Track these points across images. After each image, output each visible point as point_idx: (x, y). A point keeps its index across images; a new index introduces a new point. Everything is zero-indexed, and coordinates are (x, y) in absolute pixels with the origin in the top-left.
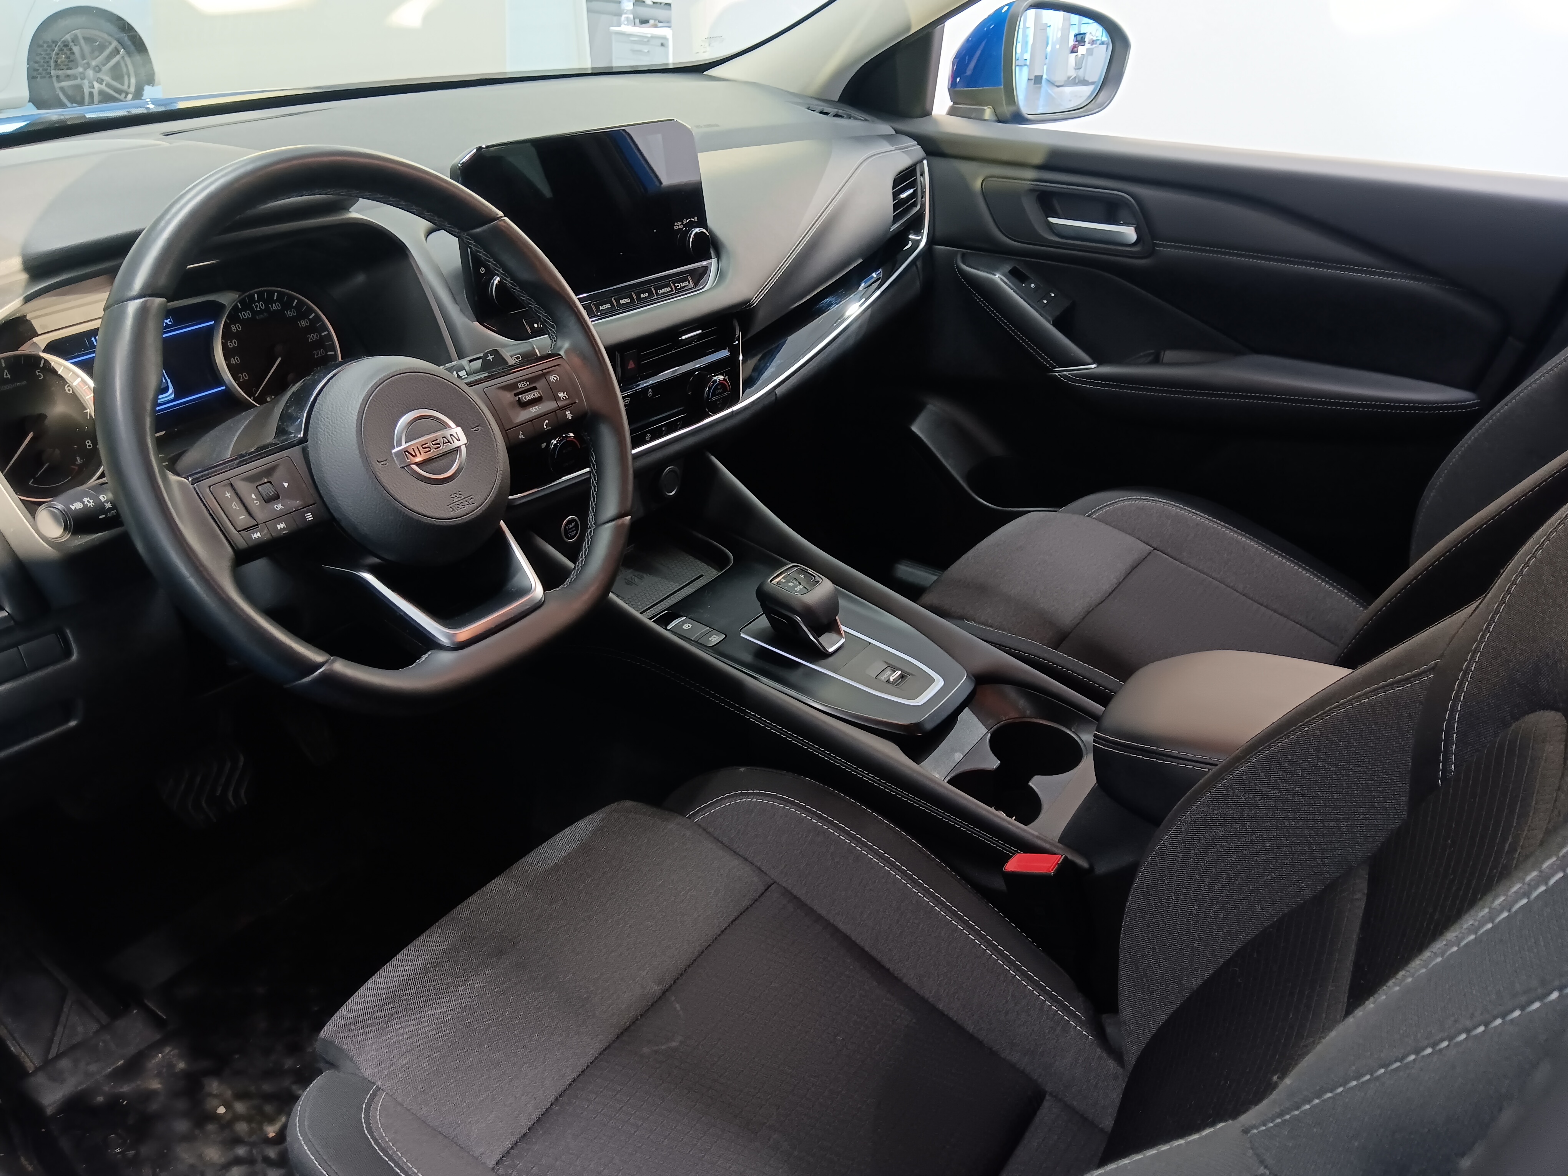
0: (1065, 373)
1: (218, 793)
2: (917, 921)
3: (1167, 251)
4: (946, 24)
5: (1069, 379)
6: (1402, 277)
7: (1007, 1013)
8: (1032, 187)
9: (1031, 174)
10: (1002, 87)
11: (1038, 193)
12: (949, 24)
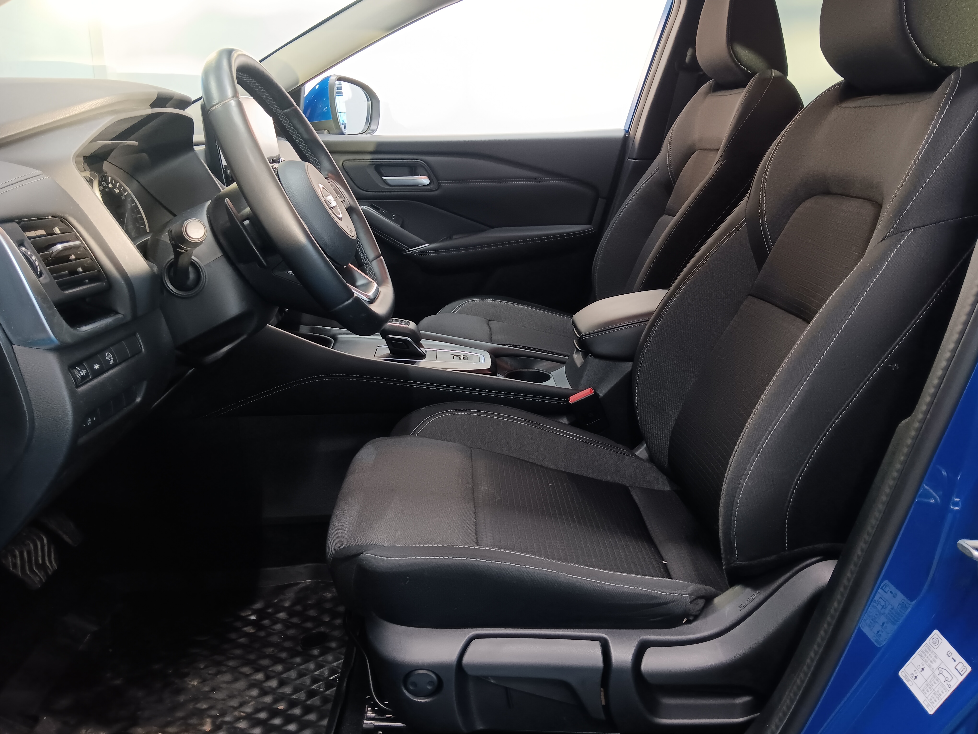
0: (414, 251)
1: (40, 562)
2: (542, 440)
3: (445, 186)
4: (306, 85)
5: (417, 253)
6: (552, 180)
7: (598, 461)
8: (371, 163)
9: (369, 157)
10: (332, 119)
11: (375, 165)
12: (307, 85)
